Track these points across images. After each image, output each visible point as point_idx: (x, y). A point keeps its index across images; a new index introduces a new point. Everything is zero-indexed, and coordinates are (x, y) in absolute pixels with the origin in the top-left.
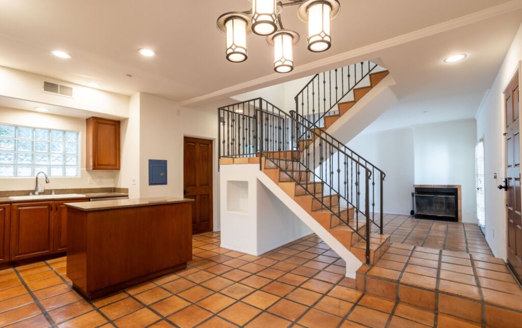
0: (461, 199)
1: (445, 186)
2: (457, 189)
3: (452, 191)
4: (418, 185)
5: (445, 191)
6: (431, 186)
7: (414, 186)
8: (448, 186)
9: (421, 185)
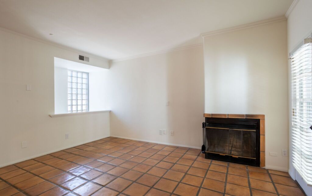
0: (264, 135)
1: (243, 115)
2: (258, 121)
3: (252, 124)
4: (209, 115)
5: (243, 123)
6: (225, 115)
7: (204, 114)
8: (247, 115)
9: (212, 115)
